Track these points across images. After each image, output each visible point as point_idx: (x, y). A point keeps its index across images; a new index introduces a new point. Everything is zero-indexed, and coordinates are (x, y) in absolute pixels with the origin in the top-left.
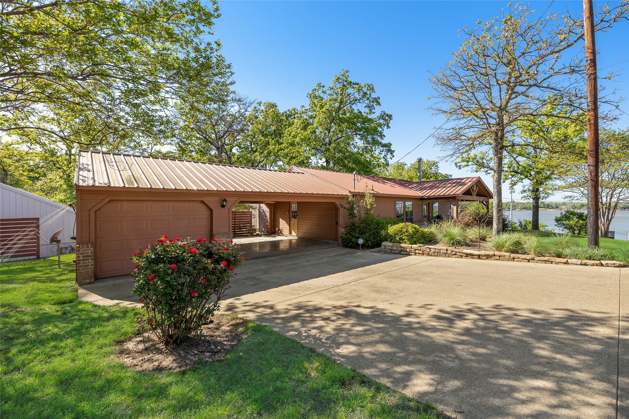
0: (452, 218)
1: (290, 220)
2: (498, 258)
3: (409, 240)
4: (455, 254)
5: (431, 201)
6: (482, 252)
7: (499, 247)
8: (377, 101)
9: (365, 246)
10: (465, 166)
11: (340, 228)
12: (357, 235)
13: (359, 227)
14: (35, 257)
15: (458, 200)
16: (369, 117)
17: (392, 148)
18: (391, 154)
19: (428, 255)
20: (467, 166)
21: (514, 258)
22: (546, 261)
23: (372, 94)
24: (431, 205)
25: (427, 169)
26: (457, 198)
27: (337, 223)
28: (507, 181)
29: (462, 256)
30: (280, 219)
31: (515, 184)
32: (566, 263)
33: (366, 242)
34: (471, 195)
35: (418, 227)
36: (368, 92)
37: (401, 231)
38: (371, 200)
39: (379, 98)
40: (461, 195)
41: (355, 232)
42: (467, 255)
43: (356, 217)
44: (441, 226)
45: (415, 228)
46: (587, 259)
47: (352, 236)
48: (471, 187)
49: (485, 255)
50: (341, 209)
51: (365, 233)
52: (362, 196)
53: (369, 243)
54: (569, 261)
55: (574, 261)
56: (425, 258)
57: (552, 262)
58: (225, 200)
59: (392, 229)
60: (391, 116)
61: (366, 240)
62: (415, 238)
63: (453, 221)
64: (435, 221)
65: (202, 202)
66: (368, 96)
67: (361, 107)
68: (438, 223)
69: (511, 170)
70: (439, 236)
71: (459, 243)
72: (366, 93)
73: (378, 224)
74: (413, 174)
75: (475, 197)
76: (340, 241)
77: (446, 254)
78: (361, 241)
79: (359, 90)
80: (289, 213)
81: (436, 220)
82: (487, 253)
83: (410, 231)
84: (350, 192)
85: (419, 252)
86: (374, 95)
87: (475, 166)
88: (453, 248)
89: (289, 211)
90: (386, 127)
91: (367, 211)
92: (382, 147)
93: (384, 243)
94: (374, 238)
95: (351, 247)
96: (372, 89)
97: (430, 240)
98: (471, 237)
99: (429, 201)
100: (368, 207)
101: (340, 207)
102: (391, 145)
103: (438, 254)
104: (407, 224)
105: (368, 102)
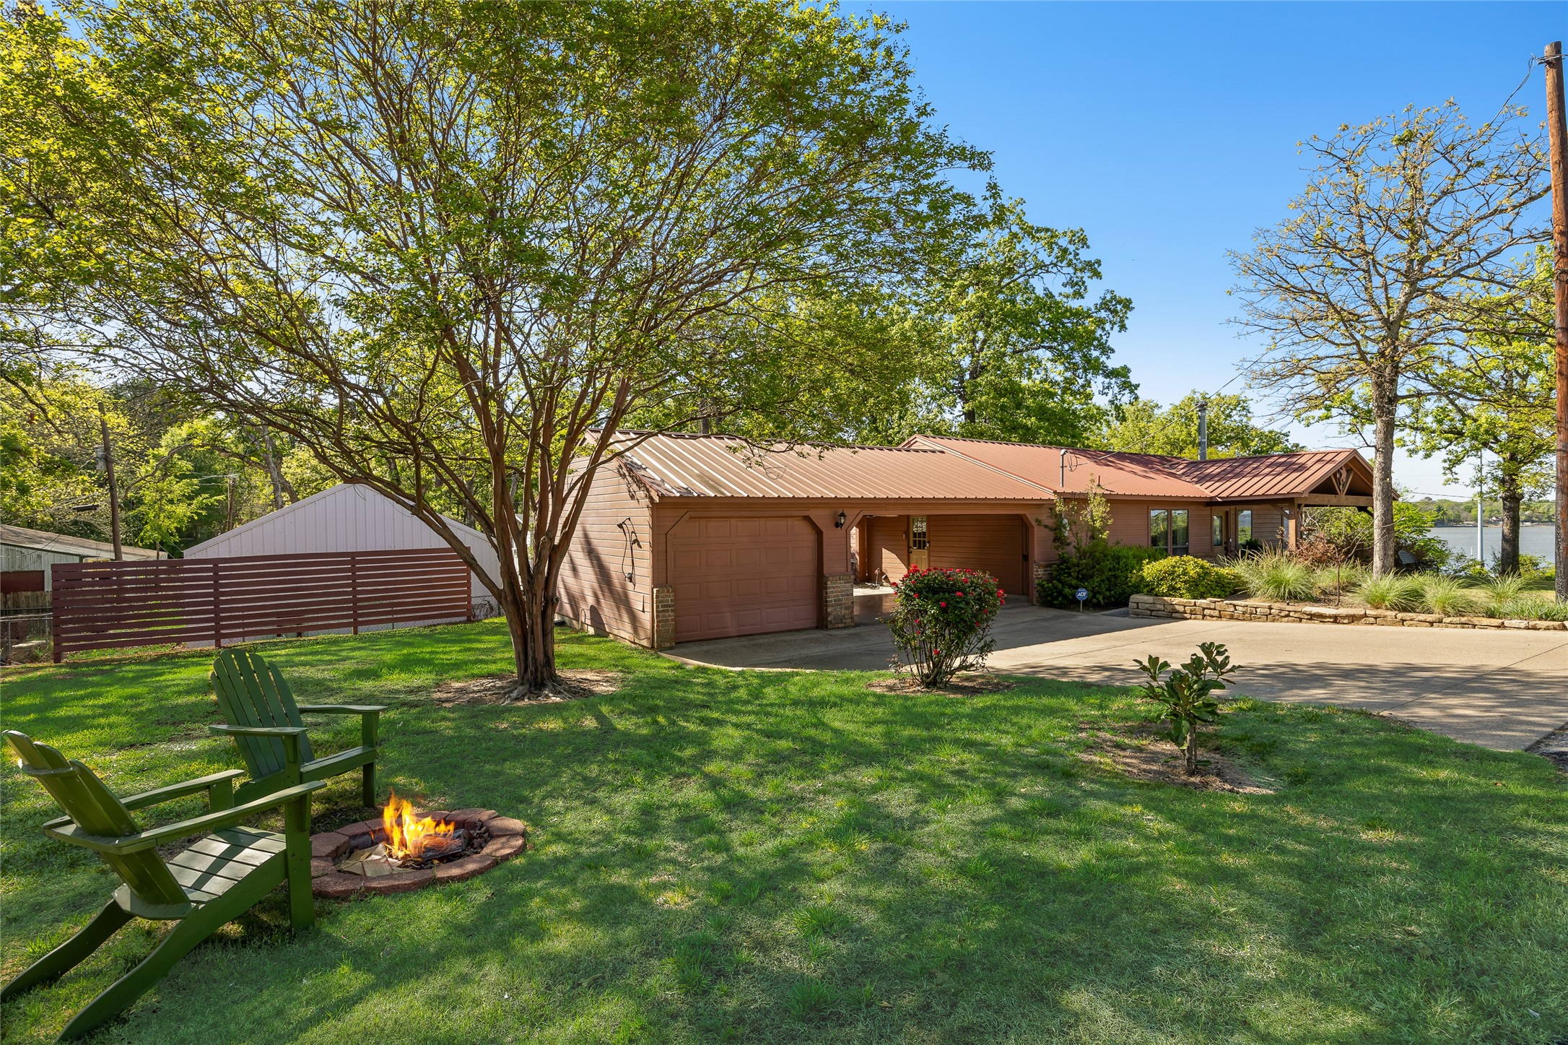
0: (1285, 546)
1: (909, 552)
2: (1372, 620)
3: (1188, 590)
4: (1288, 616)
5: (1233, 507)
6: (1342, 611)
7: (1377, 602)
8: (1093, 268)
9: (1091, 605)
10: (1321, 419)
11: (1035, 568)
12: (1074, 582)
13: (1078, 565)
14: (464, 618)
15: (1299, 506)
16: (1075, 304)
17: (1133, 379)
18: (1131, 392)
19: (1232, 618)
20: (1327, 418)
21: (1403, 621)
22: (1463, 625)
23: (1081, 251)
24: (1232, 517)
25: (1217, 417)
26: (1297, 502)
27: (1026, 558)
28: (1436, 454)
29: (1301, 620)
30: (884, 551)
31: (1458, 461)
32: (1502, 626)
33: (1094, 597)
34: (1333, 492)
35: (1207, 565)
36: (1071, 248)
37: (1173, 572)
38: (1102, 509)
39: (1099, 262)
40: (1306, 495)
41: (1070, 575)
42: (1312, 617)
43: (1068, 544)
44: (1257, 564)
45: (1202, 567)
46: (1540, 618)
47: (1063, 583)
48: (1335, 475)
49: (1347, 616)
50: (1036, 528)
51: (1092, 576)
52: (1081, 500)
53: (1100, 598)
54: (1507, 623)
55: (1515, 622)
56: (1223, 623)
57: (1474, 626)
58: (843, 515)
59: (1150, 570)
60: (1129, 301)
61: (1094, 593)
62: (1200, 587)
63: (1286, 553)
64: (1243, 553)
65: (807, 519)
66: (1071, 257)
67: (1053, 283)
68: (1250, 557)
69: (1445, 427)
70: (1254, 582)
71: (1293, 597)
72: (1065, 251)
73: (1117, 558)
74: (1177, 431)
75: (1342, 497)
76: (1035, 595)
77: (1268, 617)
78: (1082, 594)
79: (1050, 245)
80: (908, 538)
81: (1247, 551)
82: (1351, 611)
83: (1192, 573)
84: (1055, 492)
85: (1212, 612)
86: (1085, 255)
87: (1348, 419)
88: (1284, 606)
89: (907, 532)
90: (1116, 328)
91: (1093, 533)
92: (1107, 376)
93: (1135, 598)
94: (1109, 590)
95: (1060, 607)
96: (1084, 242)
97: (1235, 590)
98: (1323, 585)
99: (1227, 508)
100: (1098, 524)
101: (1034, 524)
102: (1129, 371)
103: (1251, 616)
104: (1185, 558)
105: (1071, 270)
